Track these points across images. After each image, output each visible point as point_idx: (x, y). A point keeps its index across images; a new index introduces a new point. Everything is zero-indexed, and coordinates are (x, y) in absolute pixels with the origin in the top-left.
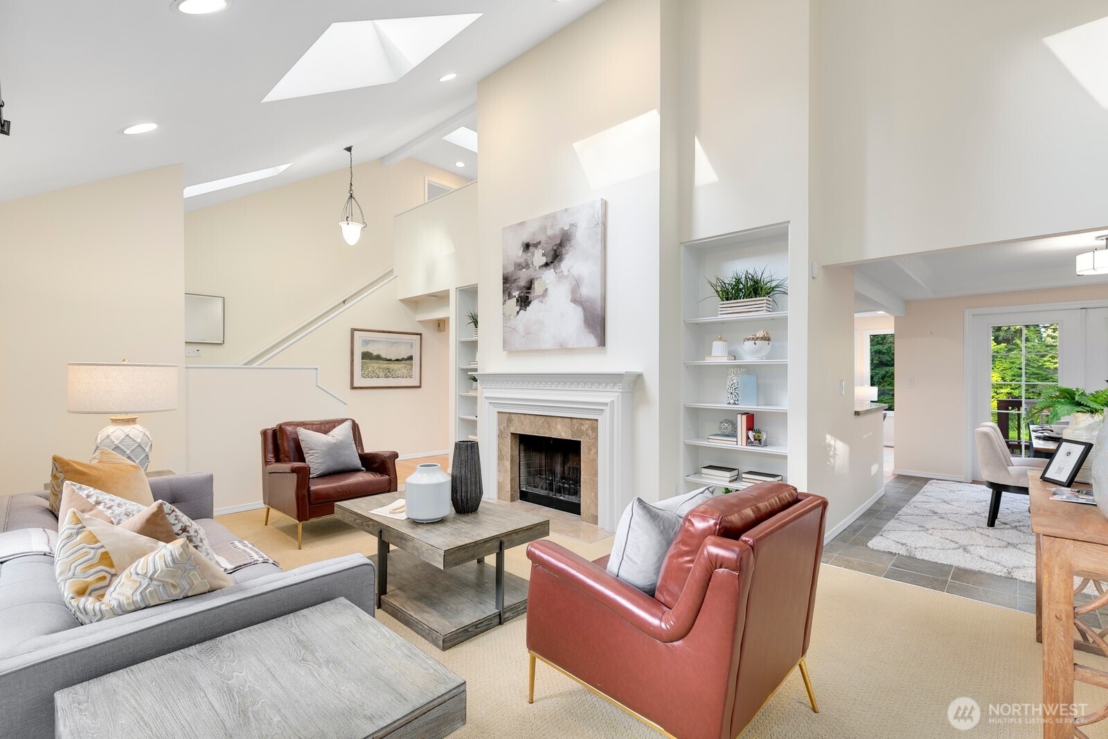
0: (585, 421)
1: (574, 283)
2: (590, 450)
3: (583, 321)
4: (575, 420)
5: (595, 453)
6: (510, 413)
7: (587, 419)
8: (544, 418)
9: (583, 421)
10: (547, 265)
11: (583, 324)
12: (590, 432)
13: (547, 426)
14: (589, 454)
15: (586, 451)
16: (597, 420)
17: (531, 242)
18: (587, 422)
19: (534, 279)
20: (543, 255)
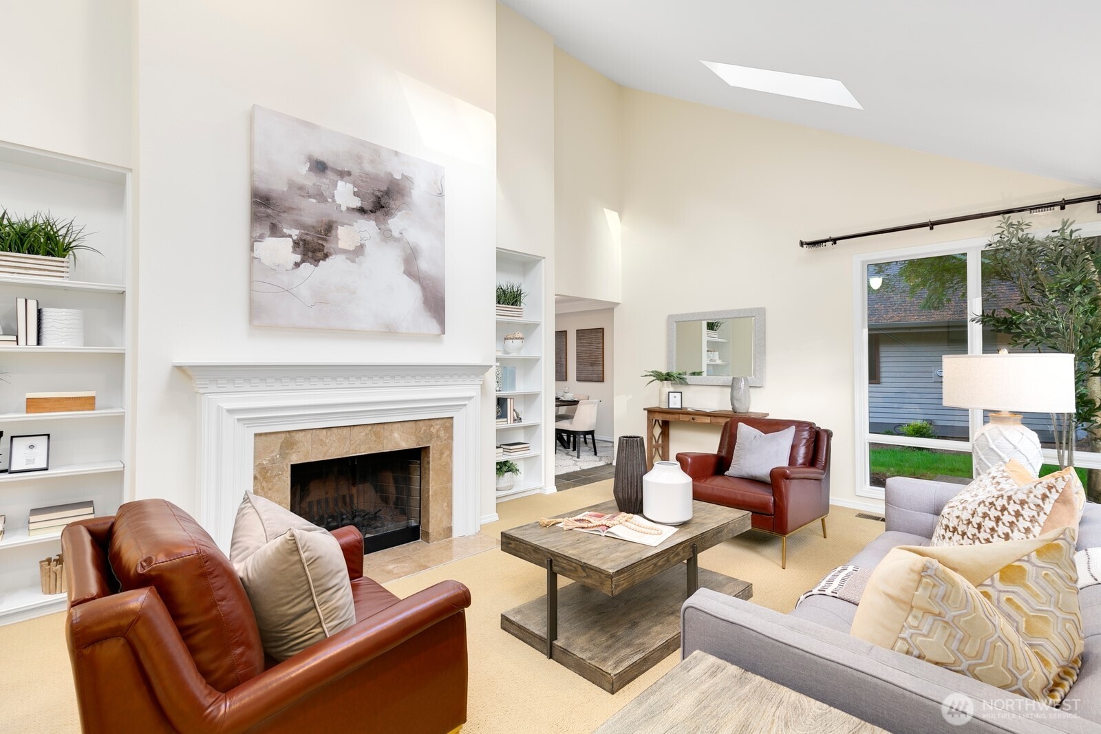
0: (435, 421)
1: (409, 251)
2: (441, 454)
3: (422, 301)
4: (422, 422)
5: (448, 456)
6: (289, 432)
7: (438, 419)
8: (370, 427)
9: (432, 421)
10: (362, 210)
11: (422, 305)
12: (442, 433)
13: (374, 438)
14: (440, 459)
15: (437, 456)
16: (452, 418)
17: (330, 164)
18: (438, 422)
19: (336, 222)
20: (355, 194)
